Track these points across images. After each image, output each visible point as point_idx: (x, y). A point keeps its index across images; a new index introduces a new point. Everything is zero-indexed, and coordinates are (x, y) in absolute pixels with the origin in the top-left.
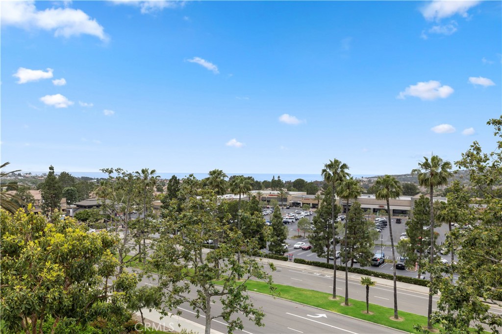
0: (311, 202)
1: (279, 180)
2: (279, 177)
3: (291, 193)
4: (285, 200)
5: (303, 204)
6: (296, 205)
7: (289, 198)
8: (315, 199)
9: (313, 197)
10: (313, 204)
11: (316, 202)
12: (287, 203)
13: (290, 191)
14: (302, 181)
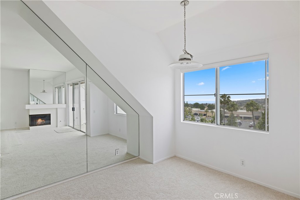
0: (203, 113)
1: (187, 103)
2: (187, 102)
3: (193, 109)
4: (191, 112)
5: (199, 114)
6: (196, 114)
7: (193, 111)
8: (205, 112)
9: (204, 111)
10: (204, 114)
11: (206, 113)
12: (192, 114)
13: (192, 108)
14: (198, 103)
